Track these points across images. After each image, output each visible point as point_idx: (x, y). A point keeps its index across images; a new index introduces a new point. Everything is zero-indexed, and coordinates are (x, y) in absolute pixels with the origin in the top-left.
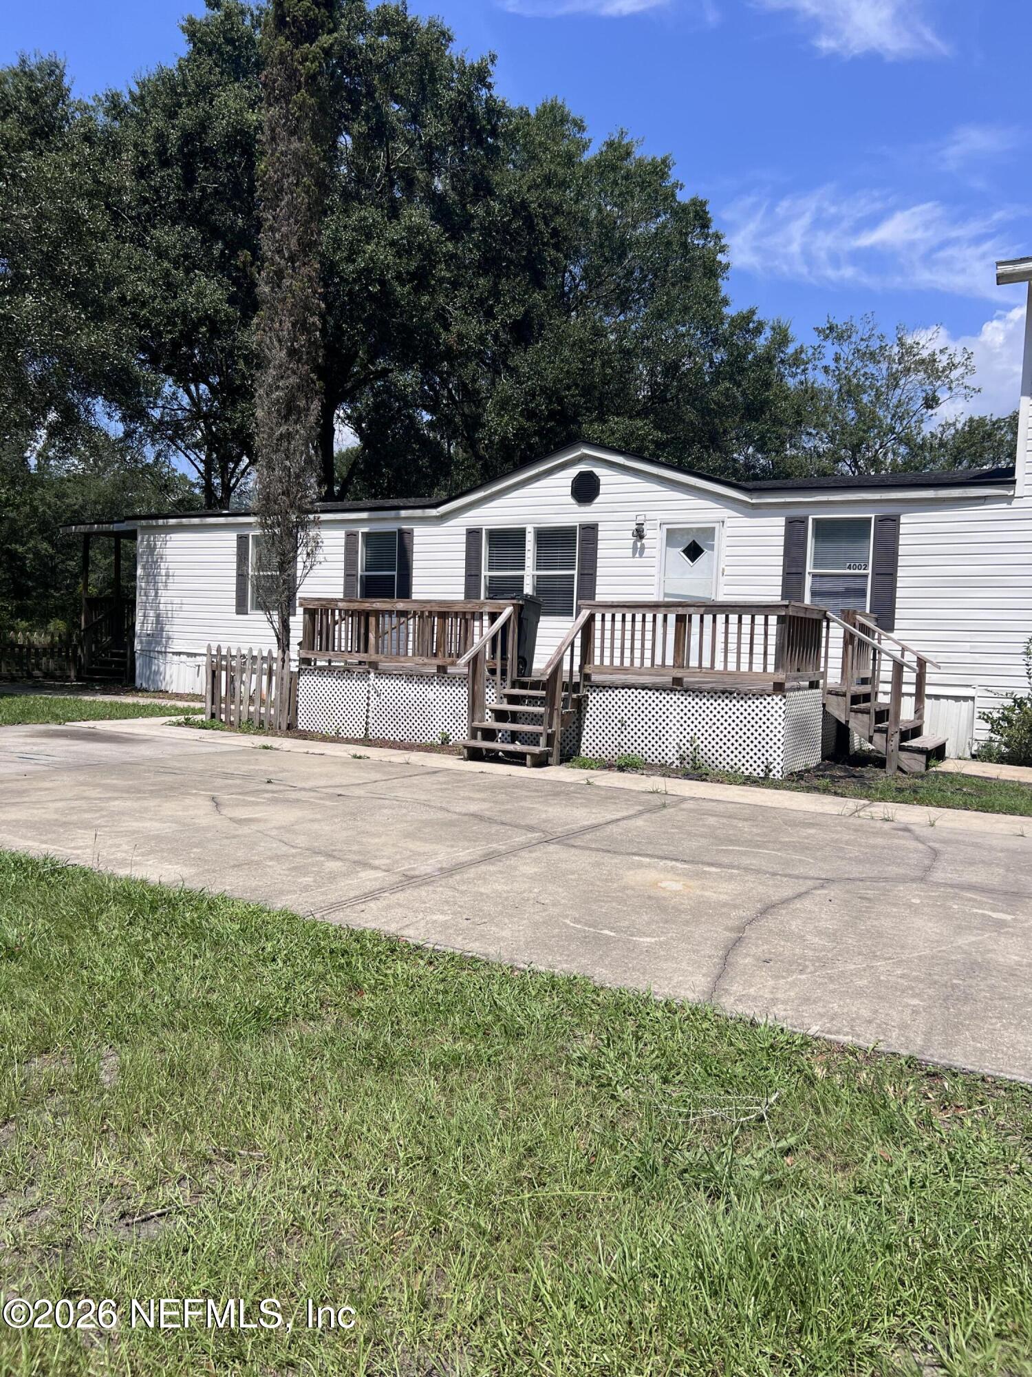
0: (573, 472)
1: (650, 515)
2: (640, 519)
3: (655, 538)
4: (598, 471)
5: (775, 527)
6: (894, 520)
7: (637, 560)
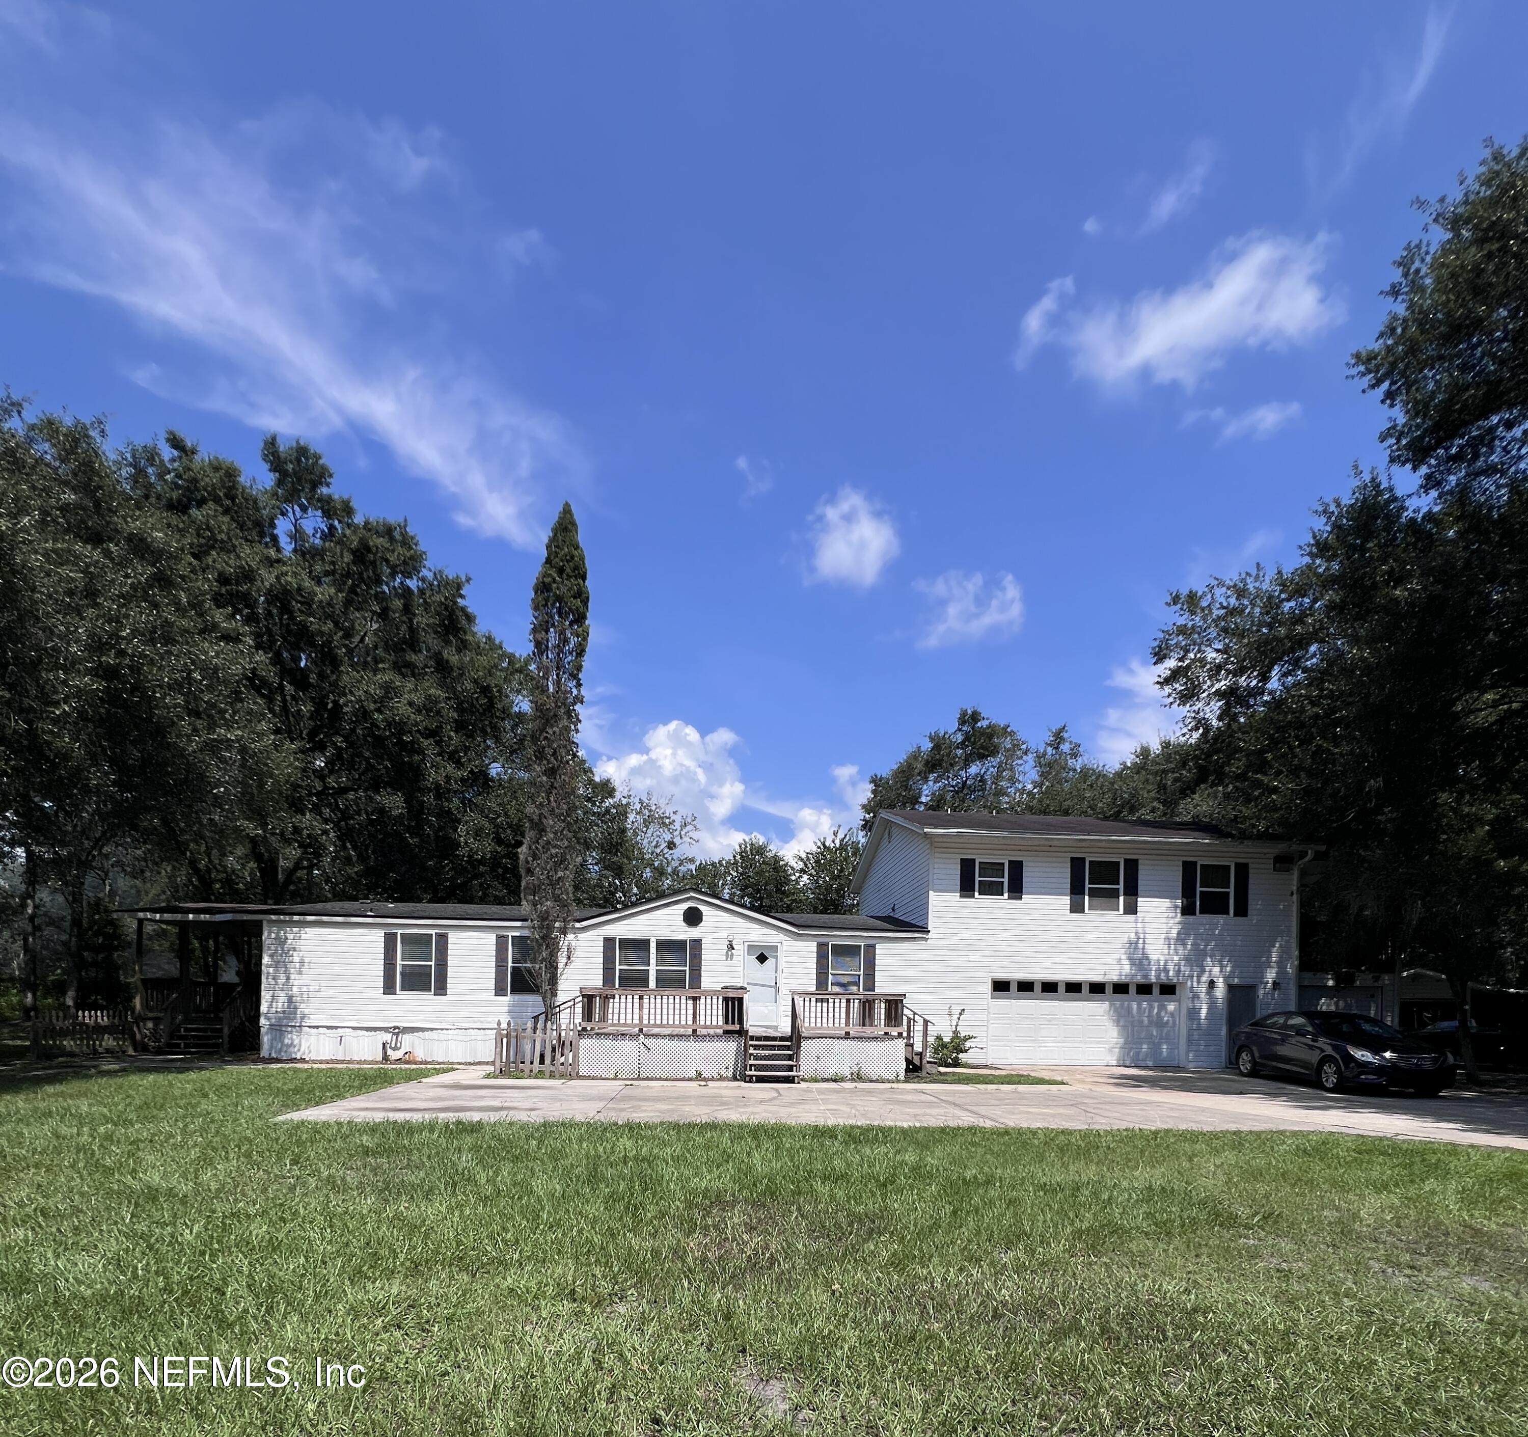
0: (685, 906)
1: (736, 936)
2: (730, 938)
3: (740, 949)
4: (701, 907)
5: (813, 946)
6: (873, 947)
7: (729, 962)
